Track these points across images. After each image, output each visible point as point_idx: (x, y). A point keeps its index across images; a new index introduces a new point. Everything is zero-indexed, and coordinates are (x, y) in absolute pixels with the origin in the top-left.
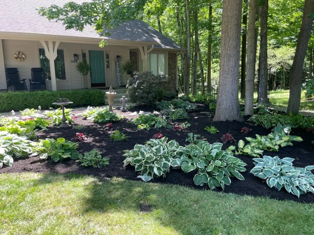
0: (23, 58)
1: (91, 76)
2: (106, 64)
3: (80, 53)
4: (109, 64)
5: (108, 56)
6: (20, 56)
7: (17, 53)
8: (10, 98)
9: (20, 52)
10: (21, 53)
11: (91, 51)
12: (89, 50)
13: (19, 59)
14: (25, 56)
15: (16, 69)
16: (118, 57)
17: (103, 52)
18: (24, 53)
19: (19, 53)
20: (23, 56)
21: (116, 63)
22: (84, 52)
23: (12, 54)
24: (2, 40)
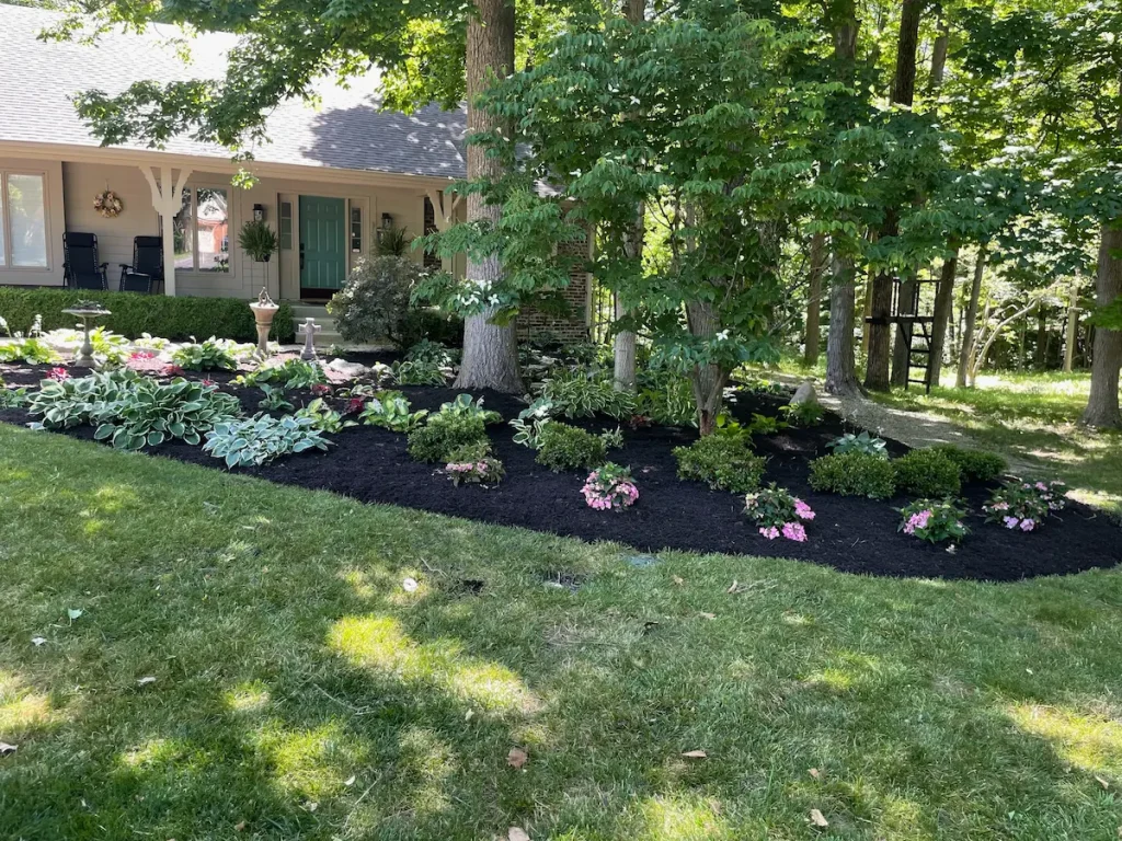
0: (115, 208)
1: (302, 267)
2: (348, 236)
3: (271, 202)
4: (358, 235)
5: (356, 214)
6: (108, 203)
7: (101, 196)
8: (40, 304)
9: (108, 193)
10: (110, 196)
11: (305, 197)
12: (300, 197)
13: (104, 212)
14: (121, 203)
15: (91, 235)
16: (386, 216)
17: (343, 200)
18: (120, 195)
19: (105, 196)
20: (117, 205)
21: (379, 233)
22: (284, 200)
23: (87, 197)
24: (63, 163)
